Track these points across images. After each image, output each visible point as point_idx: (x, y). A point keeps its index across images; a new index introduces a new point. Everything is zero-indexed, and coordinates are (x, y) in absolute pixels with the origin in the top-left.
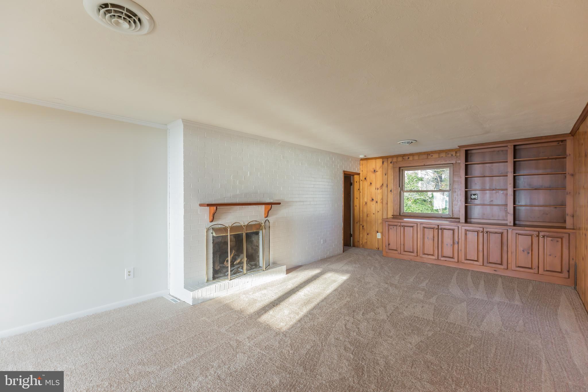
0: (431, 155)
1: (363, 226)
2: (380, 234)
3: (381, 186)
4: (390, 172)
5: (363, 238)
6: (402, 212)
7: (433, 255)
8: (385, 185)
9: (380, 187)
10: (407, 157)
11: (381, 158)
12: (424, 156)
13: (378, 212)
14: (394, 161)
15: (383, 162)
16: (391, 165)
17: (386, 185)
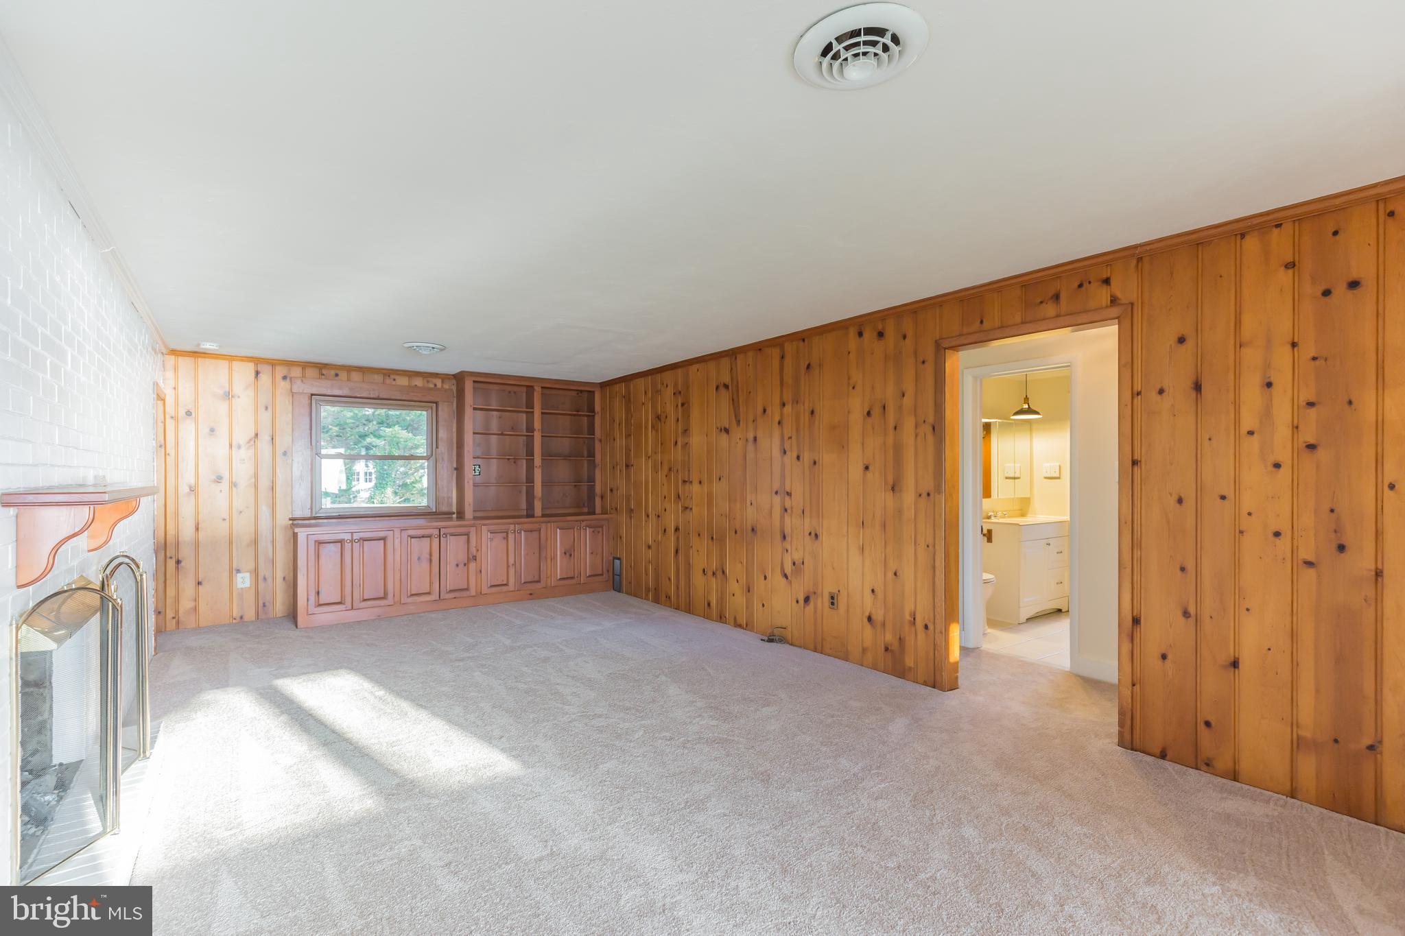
0: (393, 377)
1: (178, 562)
2: (247, 575)
3: (250, 440)
4: (283, 403)
5: (177, 599)
6: (318, 509)
7: (429, 593)
8: (265, 438)
9: (249, 442)
10: (333, 372)
11: (251, 361)
12: (376, 376)
13: (241, 512)
14: (292, 375)
15: (257, 373)
16: (285, 385)
17: (270, 439)
